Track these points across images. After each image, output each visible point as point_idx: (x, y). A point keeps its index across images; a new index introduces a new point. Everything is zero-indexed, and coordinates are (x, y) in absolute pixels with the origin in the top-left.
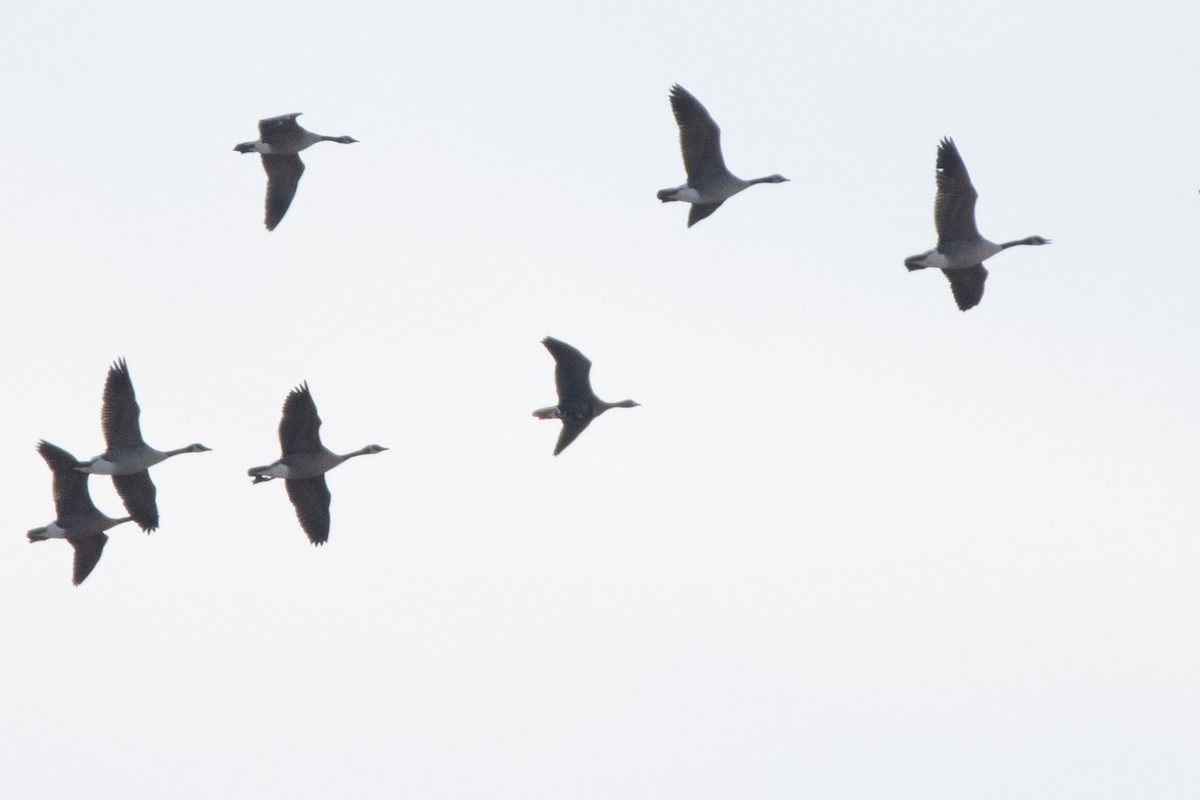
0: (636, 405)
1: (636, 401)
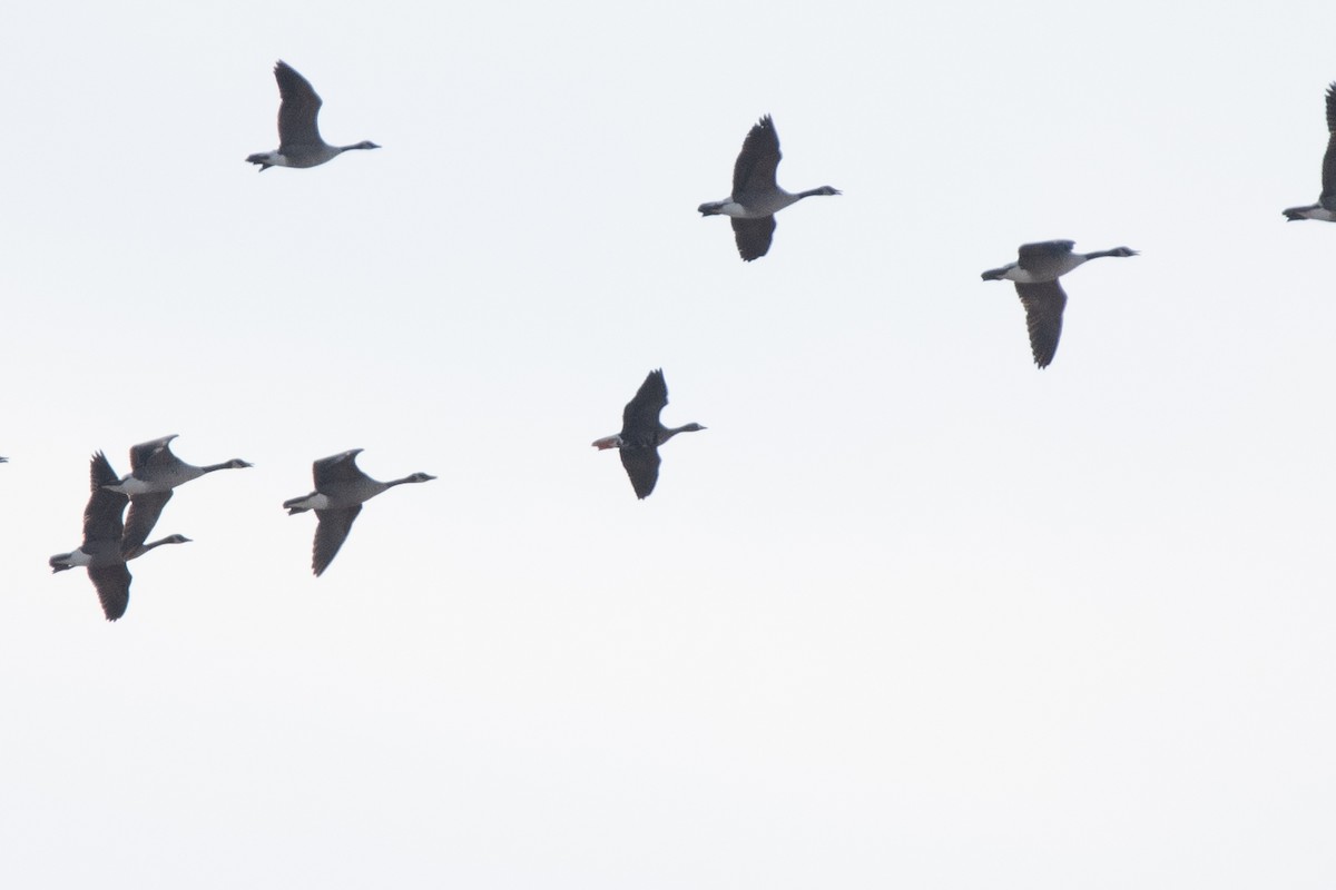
0: (702, 428)
1: (701, 423)
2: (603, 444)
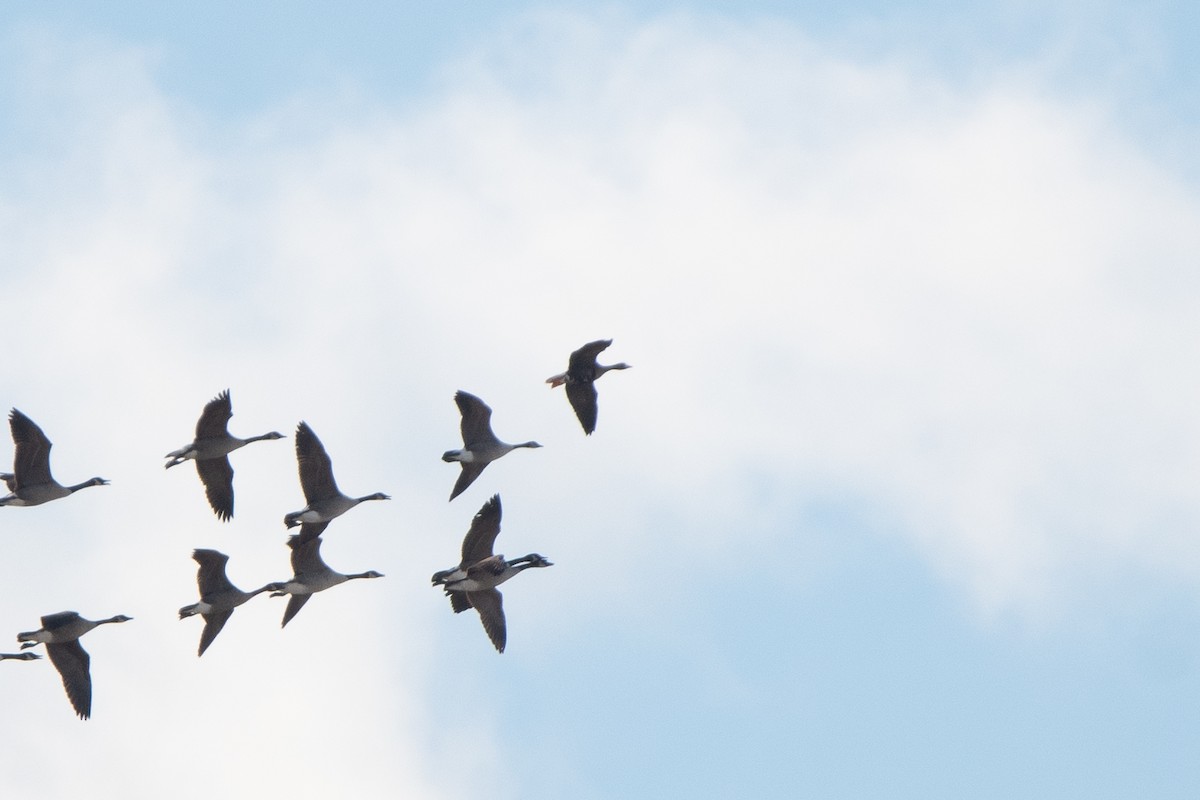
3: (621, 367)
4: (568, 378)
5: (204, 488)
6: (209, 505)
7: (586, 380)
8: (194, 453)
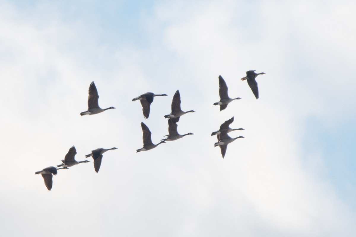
2: (243, 79)
3: (262, 73)
4: (247, 78)
5: (142, 108)
6: (143, 113)
7: (252, 78)
8: (141, 98)
